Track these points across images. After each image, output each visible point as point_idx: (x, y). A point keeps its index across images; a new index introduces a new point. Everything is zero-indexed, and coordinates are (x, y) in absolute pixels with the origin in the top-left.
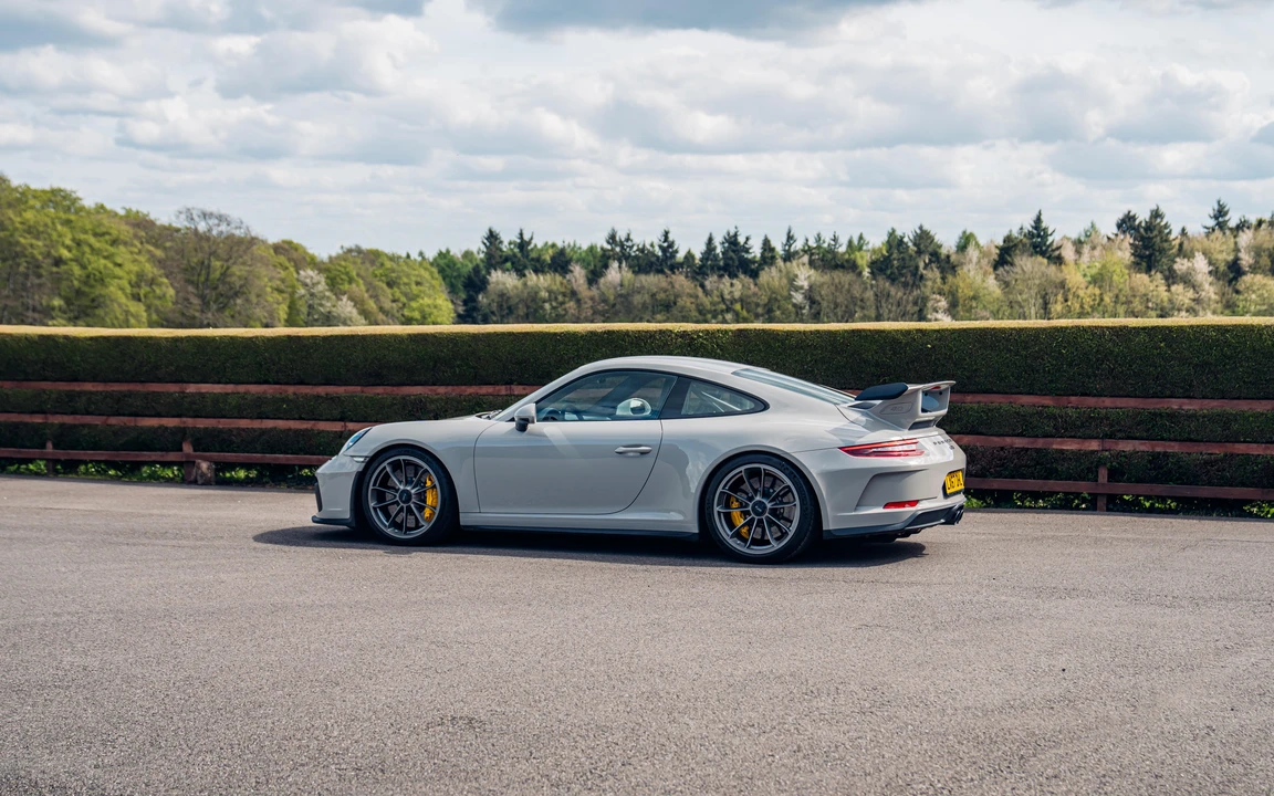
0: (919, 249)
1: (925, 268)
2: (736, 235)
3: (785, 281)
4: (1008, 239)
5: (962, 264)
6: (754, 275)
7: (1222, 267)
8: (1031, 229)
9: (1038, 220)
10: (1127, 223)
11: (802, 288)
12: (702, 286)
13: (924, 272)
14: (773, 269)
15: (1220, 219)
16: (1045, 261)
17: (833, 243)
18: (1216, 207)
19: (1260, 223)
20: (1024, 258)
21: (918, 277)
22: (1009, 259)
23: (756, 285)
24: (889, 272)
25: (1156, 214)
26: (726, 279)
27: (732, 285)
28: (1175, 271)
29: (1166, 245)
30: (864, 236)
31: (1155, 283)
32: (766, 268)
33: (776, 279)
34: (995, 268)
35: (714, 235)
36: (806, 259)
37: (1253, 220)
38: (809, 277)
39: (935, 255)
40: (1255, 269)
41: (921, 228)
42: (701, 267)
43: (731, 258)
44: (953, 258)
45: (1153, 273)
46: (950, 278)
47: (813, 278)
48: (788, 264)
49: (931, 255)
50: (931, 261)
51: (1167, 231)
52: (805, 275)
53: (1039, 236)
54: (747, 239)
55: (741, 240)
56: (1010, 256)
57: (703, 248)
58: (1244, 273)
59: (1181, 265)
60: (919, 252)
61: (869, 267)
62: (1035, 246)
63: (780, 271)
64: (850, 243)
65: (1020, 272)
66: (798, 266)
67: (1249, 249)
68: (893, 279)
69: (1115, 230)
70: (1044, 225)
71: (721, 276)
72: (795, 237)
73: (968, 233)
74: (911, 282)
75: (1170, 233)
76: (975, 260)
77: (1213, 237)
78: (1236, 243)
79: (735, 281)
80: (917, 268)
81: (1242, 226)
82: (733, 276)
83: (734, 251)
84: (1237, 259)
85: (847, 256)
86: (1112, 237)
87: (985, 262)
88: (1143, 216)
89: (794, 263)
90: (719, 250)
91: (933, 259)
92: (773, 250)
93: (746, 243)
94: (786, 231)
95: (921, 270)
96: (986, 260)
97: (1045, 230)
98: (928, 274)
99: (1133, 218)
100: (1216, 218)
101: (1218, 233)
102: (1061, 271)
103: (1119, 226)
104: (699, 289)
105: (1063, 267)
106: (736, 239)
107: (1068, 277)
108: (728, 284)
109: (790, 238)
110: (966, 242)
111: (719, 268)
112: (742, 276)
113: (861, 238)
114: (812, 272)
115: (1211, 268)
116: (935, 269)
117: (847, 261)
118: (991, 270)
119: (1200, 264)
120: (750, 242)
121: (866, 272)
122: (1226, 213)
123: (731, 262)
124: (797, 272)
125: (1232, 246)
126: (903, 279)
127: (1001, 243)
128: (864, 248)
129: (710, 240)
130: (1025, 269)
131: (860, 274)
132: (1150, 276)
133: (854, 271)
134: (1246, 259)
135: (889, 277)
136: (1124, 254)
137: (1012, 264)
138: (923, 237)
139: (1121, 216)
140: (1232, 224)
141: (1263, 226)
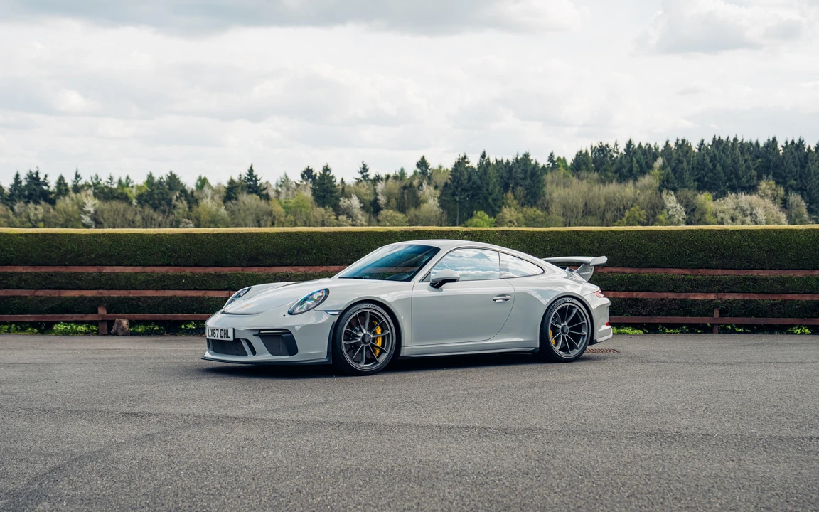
0: (170, 187)
1: (177, 200)
2: (37, 173)
3: (76, 207)
4: (232, 182)
5: (202, 199)
6: (53, 202)
7: (368, 204)
8: (246, 176)
9: (251, 170)
10: (308, 173)
11: (89, 212)
12: (12, 209)
13: (177, 203)
14: (67, 198)
15: (365, 174)
16: (258, 197)
17: (109, 181)
18: (362, 166)
19: (388, 177)
20: (245, 195)
21: (172, 207)
22: (233, 195)
23: (54, 209)
24: (151, 202)
25: (326, 169)
26: (31, 205)
27: (36, 209)
28: (339, 206)
29: (333, 189)
30: (130, 177)
31: (328, 214)
32: (62, 198)
33: (70, 206)
34: (224, 202)
35: (20, 173)
36: (90, 192)
37: (383, 176)
38: (94, 205)
39: (184, 191)
40: (387, 205)
41: (171, 173)
42: (11, 196)
43: (35, 190)
44: (195, 194)
45: (327, 207)
46: (194, 207)
47: (97, 206)
48: (78, 195)
49: (181, 191)
50: (181, 196)
51: (333, 180)
52: (91, 204)
53: (251, 180)
54: (46, 176)
55: (42, 177)
56: (234, 193)
57: (12, 182)
58: (382, 209)
59: (344, 202)
60: (171, 189)
61: (136, 198)
62: (249, 187)
63: (72, 200)
64: (120, 181)
65: (242, 204)
66: (86, 196)
67: (383, 194)
68: (155, 208)
69: (300, 179)
70: (255, 173)
71: (27, 203)
72: (81, 176)
73: (203, 178)
74: (167, 210)
75: (335, 181)
76: (210, 196)
77: (360, 185)
78: (375, 190)
79: (38, 206)
80: (171, 200)
81: (378, 179)
82: (37, 202)
83: (36, 185)
84: (376, 200)
85: (120, 191)
86: (299, 183)
87: (216, 197)
88: (318, 170)
89: (83, 194)
90: (24, 183)
91: (183, 194)
92: (66, 185)
93: (45, 179)
94: (75, 171)
95: (174, 202)
96: (218, 196)
97: (255, 177)
98: (179, 204)
99: (311, 171)
100: (362, 173)
101: (364, 182)
102: (269, 205)
103: (303, 176)
104: (11, 212)
105: (270, 202)
106: (37, 176)
107: (274, 209)
108: (33, 209)
109: (77, 176)
110: (203, 183)
111: (25, 197)
112: (43, 203)
113: (128, 178)
114: (97, 201)
115: (362, 205)
116: (184, 202)
117: (122, 194)
118: (222, 203)
119: (355, 202)
120: (48, 178)
121: (134, 202)
122: (367, 170)
123: (34, 192)
124: (86, 202)
125: (373, 191)
126: (162, 208)
127: (226, 185)
128: (130, 185)
129: (17, 176)
130: (246, 203)
131: (131, 203)
132: (326, 209)
133: (126, 202)
134: (382, 200)
135: (152, 205)
136: (308, 194)
137: (236, 199)
138: (173, 179)
139: (304, 169)
140: (372, 177)
141: (390, 179)
